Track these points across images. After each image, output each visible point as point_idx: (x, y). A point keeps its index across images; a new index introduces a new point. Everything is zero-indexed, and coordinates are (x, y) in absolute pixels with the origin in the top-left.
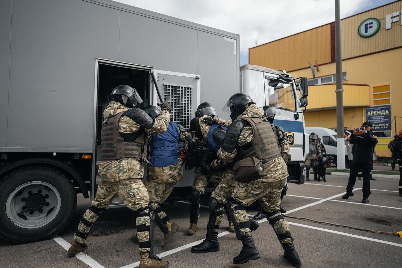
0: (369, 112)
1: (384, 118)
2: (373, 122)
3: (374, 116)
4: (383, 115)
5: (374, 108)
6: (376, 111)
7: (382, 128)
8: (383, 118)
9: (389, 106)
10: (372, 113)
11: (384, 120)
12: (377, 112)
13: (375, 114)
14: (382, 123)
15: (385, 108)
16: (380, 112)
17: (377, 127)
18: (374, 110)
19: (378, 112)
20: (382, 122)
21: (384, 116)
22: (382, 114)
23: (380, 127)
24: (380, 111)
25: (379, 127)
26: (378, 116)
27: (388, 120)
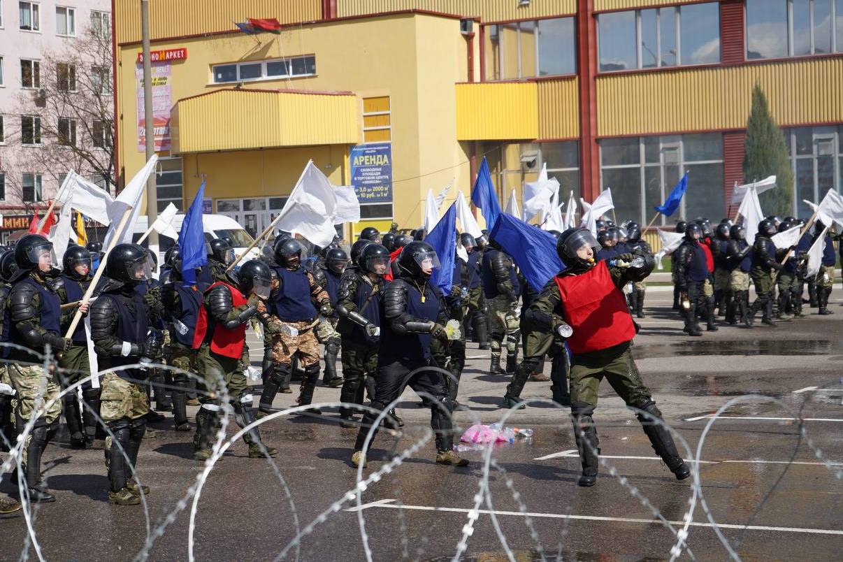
0: (356, 158)
1: (382, 174)
2: (363, 182)
3: (364, 168)
4: (379, 166)
5: (365, 149)
6: (368, 157)
7: (378, 195)
8: (379, 173)
9: (389, 145)
10: (361, 161)
11: (382, 177)
12: (369, 159)
13: (366, 163)
14: (378, 185)
15: (382, 150)
16: (374, 159)
17: (370, 193)
18: (364, 154)
19: (371, 160)
20: (377, 182)
21: (380, 169)
22: (378, 163)
23: (376, 193)
24: (374, 156)
25: (372, 195)
26: (372, 167)
27: (387, 177)
